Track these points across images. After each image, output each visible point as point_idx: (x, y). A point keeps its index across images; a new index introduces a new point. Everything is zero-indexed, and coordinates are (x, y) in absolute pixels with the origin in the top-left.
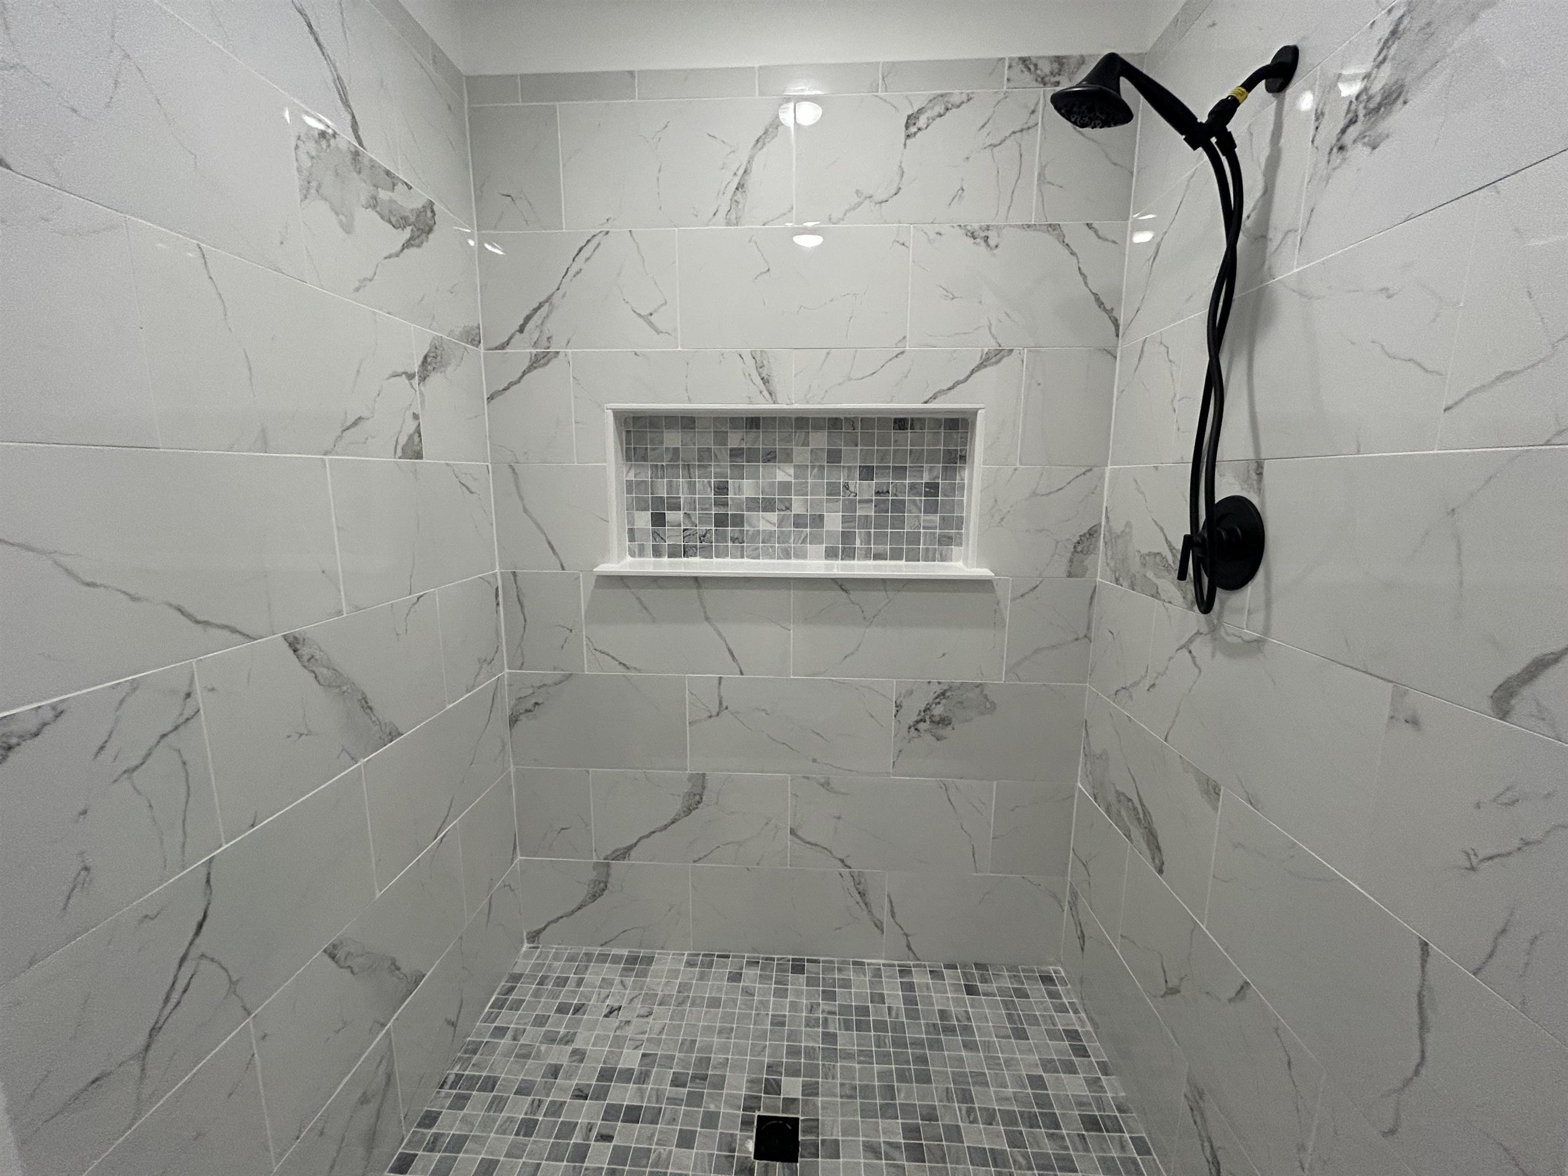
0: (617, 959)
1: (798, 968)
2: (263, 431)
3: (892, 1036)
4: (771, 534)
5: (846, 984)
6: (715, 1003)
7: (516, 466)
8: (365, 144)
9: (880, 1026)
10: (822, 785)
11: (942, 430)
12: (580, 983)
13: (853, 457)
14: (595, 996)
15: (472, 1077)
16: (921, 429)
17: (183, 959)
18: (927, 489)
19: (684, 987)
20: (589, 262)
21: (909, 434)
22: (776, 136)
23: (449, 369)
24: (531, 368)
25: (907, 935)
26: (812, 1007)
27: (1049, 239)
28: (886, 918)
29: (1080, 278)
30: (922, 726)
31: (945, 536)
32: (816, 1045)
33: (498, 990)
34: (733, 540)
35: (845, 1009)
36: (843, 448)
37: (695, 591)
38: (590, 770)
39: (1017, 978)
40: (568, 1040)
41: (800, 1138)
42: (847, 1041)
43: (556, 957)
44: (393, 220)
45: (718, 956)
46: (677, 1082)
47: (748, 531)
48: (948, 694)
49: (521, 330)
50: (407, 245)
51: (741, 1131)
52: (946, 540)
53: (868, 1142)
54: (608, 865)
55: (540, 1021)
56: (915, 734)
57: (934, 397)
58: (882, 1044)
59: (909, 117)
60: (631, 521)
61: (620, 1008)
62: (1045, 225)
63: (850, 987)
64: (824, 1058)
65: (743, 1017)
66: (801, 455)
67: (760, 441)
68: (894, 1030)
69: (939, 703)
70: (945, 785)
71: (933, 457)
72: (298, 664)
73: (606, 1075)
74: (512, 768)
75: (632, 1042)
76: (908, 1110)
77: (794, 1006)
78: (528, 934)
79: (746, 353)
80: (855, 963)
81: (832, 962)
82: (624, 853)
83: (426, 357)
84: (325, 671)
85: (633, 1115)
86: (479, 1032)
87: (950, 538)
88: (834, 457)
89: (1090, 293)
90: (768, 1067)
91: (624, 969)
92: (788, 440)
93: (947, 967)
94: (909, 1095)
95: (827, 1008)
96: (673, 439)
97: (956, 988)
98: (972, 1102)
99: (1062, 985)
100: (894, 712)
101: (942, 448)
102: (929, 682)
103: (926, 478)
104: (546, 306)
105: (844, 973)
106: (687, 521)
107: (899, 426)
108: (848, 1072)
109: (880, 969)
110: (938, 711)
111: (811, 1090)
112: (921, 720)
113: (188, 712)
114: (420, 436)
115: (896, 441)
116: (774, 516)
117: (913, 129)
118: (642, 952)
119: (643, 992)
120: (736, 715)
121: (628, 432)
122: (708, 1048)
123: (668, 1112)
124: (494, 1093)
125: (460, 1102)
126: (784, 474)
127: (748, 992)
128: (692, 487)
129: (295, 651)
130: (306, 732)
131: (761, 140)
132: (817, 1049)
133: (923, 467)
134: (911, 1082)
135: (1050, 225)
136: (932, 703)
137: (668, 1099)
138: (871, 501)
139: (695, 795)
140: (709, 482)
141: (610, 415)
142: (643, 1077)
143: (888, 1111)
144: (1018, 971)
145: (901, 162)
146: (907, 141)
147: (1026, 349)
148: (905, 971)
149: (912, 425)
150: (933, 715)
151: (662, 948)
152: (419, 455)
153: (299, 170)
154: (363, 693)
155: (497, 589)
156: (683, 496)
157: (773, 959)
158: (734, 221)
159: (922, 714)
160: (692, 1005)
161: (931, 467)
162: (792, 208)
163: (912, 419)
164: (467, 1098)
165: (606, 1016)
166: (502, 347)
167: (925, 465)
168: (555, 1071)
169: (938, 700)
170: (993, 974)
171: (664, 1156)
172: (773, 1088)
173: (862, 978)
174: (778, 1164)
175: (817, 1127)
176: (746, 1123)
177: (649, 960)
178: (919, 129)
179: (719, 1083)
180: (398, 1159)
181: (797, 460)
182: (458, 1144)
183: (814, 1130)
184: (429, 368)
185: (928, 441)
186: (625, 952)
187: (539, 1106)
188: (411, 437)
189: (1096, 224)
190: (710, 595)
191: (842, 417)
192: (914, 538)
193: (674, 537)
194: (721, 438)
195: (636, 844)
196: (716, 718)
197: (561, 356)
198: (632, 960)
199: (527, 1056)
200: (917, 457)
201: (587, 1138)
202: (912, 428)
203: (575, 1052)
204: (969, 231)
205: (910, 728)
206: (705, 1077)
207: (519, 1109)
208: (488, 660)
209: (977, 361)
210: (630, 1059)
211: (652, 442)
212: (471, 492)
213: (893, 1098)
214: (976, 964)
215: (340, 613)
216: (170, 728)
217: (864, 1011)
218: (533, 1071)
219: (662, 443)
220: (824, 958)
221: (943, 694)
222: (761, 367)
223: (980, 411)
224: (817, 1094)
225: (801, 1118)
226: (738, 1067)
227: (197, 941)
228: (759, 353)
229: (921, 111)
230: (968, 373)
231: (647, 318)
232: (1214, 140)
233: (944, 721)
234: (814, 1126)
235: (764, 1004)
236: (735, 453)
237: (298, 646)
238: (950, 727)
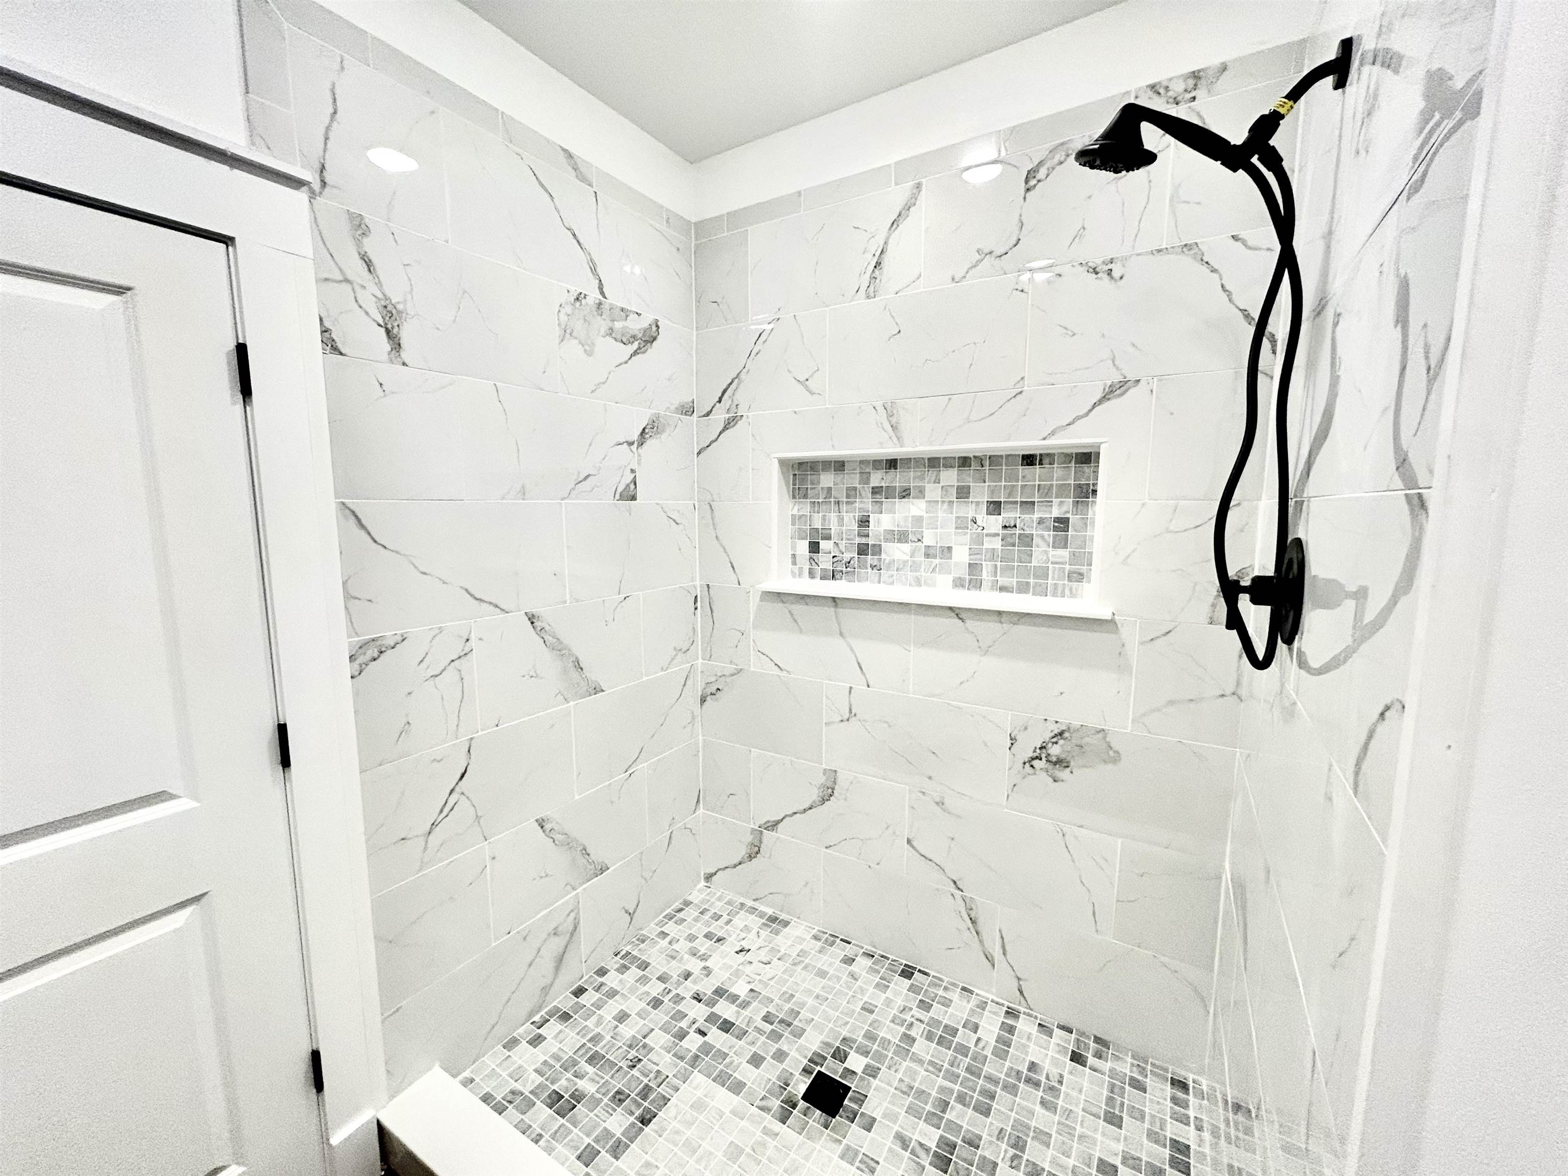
0: (762, 915)
1: (907, 973)
2: (523, 487)
3: (969, 1063)
4: (905, 562)
5: (947, 1003)
6: (822, 974)
7: (712, 503)
8: (607, 295)
9: (963, 1050)
10: (937, 803)
11: (1073, 464)
12: (728, 922)
13: (981, 493)
14: (734, 936)
15: (636, 957)
16: (1050, 464)
17: (452, 791)
18: (1056, 524)
19: (802, 953)
20: (765, 344)
21: (1038, 470)
22: (908, 216)
23: (663, 436)
24: (725, 428)
25: (1019, 979)
26: (904, 1009)
27: (1187, 261)
28: (997, 953)
29: (1224, 296)
30: (1036, 763)
31: (1075, 573)
32: (893, 1040)
33: (672, 908)
34: (873, 567)
35: (935, 1022)
36: (971, 484)
37: (833, 609)
38: (753, 750)
39: (1140, 1069)
40: (704, 958)
41: (846, 1102)
42: (922, 1047)
43: (719, 899)
44: (624, 340)
45: (842, 940)
46: (767, 1019)
47: (885, 559)
48: (1066, 735)
49: (720, 401)
50: (635, 353)
51: (800, 1074)
52: (1078, 577)
53: (901, 1133)
54: (761, 832)
55: (692, 938)
56: (1030, 770)
57: (1053, 433)
58: (956, 1064)
59: (1029, 172)
60: (794, 547)
61: (749, 950)
62: (1179, 246)
63: (948, 1006)
64: (894, 1053)
65: (839, 993)
66: (933, 491)
67: (896, 479)
68: (974, 1059)
69: (1056, 743)
70: (1062, 830)
71: (1062, 490)
72: (534, 632)
73: (720, 992)
74: (700, 737)
75: (747, 978)
76: (954, 1127)
77: (888, 1002)
78: (705, 874)
79: (877, 404)
80: (964, 989)
81: (942, 981)
82: (773, 826)
83: (644, 429)
84: (551, 638)
85: (727, 1026)
86: (651, 930)
87: (1081, 574)
88: (963, 493)
89: (1237, 310)
90: (844, 1039)
91: (764, 924)
92: (922, 478)
93: (1062, 1027)
94: (961, 1116)
95: (918, 1015)
96: (827, 479)
97: (1062, 1050)
98: (1023, 1151)
99: (1195, 1096)
100: (1009, 745)
101: (1073, 482)
102: (1046, 720)
103: (1056, 512)
104: (736, 381)
105: (949, 992)
106: (836, 549)
107: (1027, 462)
108: (913, 1074)
109: (986, 1003)
110: (1055, 751)
111: (871, 1071)
112: (1037, 758)
113: (467, 650)
114: (635, 484)
115: (1024, 477)
116: (906, 547)
117: (1033, 182)
118: (783, 916)
119: (771, 945)
120: (864, 723)
121: (795, 475)
122: (804, 1004)
123: (751, 1036)
124: (644, 973)
125: (623, 969)
126: (915, 507)
127: (853, 976)
128: (841, 520)
129: (532, 623)
130: (535, 675)
131: (895, 223)
132: (892, 1043)
133: (1052, 502)
134: (969, 1107)
135: (1186, 245)
136: (1049, 742)
137: (755, 1027)
138: (998, 535)
139: (828, 788)
140: (854, 516)
141: (776, 462)
142: (744, 1005)
143: (934, 1119)
144: (1146, 1062)
145: (1021, 216)
146: (1027, 194)
147: (1155, 378)
148: (1011, 1013)
149: (1041, 460)
150: (1049, 755)
151: (799, 918)
152: (634, 498)
153: (559, 325)
154: (577, 658)
155: (696, 597)
156: (834, 528)
157: (888, 959)
158: (872, 295)
159: (1038, 751)
160: (805, 968)
161: (1062, 502)
162: (920, 275)
163: (1041, 455)
164: (628, 968)
165: (737, 952)
166: (708, 414)
167: (1054, 500)
168: (687, 975)
169: (1055, 740)
170: (1112, 1054)
171: (735, 1064)
172: (840, 1055)
173: (965, 1003)
174: (818, 1112)
175: (863, 1101)
176: (806, 1071)
177: (786, 924)
178: (1039, 181)
179: (799, 1034)
180: (577, 988)
181: (929, 495)
182: (612, 993)
183: (860, 1102)
184: (647, 436)
185: (1058, 475)
186: (770, 911)
187: (668, 993)
188: (628, 485)
189: (1243, 235)
190: (845, 613)
191: (971, 455)
192: (1043, 573)
193: (825, 562)
194: (865, 479)
195: (782, 820)
196: (846, 723)
197: (744, 418)
198: (773, 919)
199: (673, 958)
200: (1045, 491)
201: (690, 1027)
202: (1041, 464)
203: (705, 968)
204: (1090, 267)
205: (1024, 763)
206: (789, 1025)
207: (655, 989)
208: (683, 650)
209: (1099, 395)
210: (741, 989)
211: (812, 483)
212: (677, 524)
213: (944, 1111)
214: (1095, 1037)
215: (565, 602)
216: (456, 657)
217: (954, 1032)
218: (674, 970)
219: (819, 483)
220: (935, 974)
221: (1061, 734)
222: (891, 416)
223: (1102, 446)
224: (874, 1077)
225: (853, 1089)
226: (819, 1028)
227: (460, 783)
228: (890, 404)
229: (1041, 164)
230: (1090, 407)
231: (804, 383)
232: (1255, 160)
233: (1060, 763)
234: (861, 1099)
235: (862, 991)
236: (876, 491)
237: (534, 621)
238: (1068, 770)
